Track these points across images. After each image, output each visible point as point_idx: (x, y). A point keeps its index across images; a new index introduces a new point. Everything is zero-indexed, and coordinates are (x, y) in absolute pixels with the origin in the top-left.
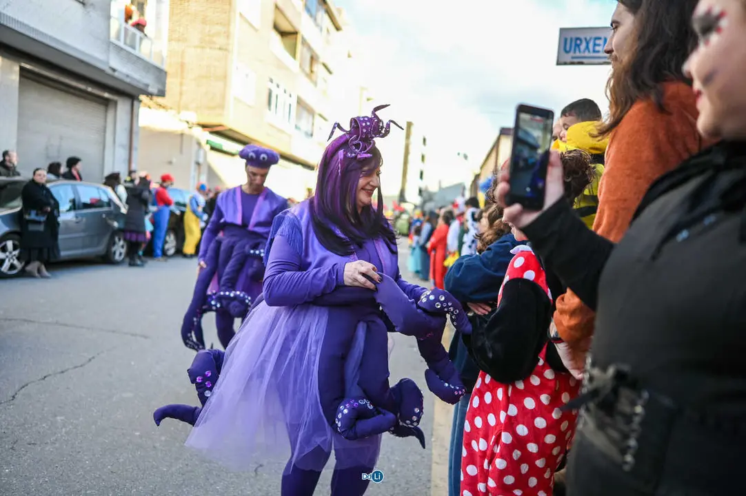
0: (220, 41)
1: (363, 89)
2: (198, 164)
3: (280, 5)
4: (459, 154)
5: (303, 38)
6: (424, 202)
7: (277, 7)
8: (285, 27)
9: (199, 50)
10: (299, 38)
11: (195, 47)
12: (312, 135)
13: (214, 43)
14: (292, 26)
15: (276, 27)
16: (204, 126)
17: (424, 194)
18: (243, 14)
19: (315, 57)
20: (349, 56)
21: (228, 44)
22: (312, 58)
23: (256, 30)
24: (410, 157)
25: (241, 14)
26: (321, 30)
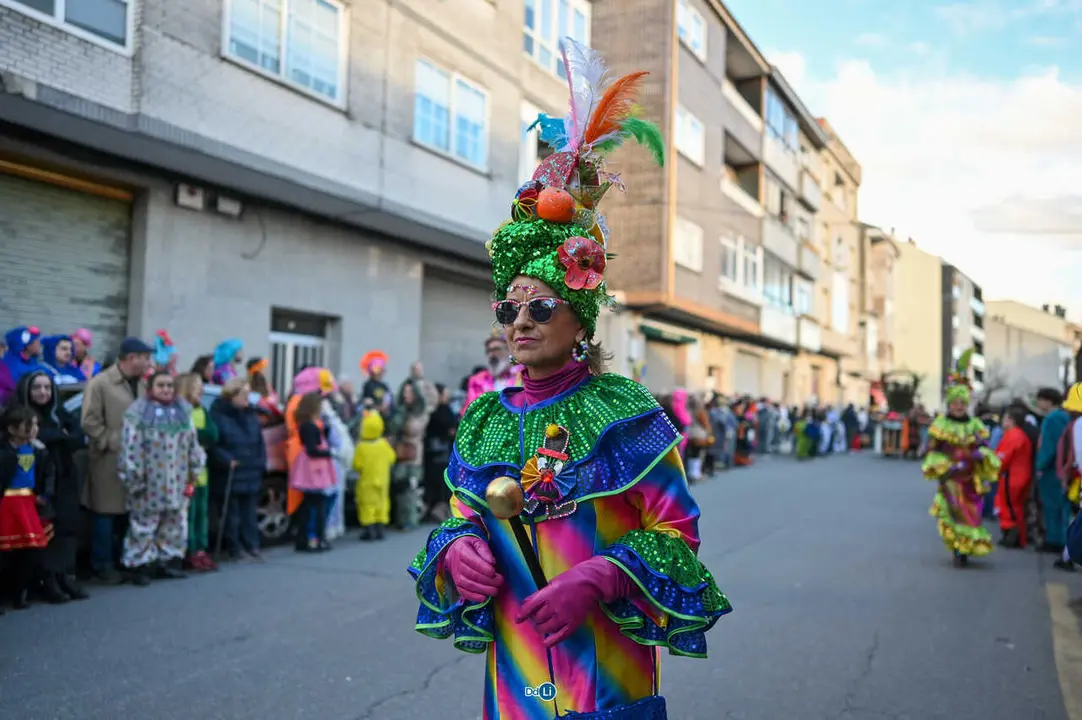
0: (653, 192)
1: (863, 227)
2: (631, 360)
3: (732, 129)
4: (1046, 308)
5: (768, 167)
6: (989, 392)
7: (728, 135)
8: (739, 157)
9: (625, 209)
10: (762, 170)
11: (621, 205)
12: (791, 303)
13: (645, 196)
14: (751, 155)
15: (729, 162)
16: (635, 309)
17: (986, 377)
18: (681, 151)
19: (787, 192)
20: (839, 181)
21: (662, 195)
22: (783, 195)
23: (699, 169)
24: (956, 322)
25: (679, 153)
26: (794, 153)
